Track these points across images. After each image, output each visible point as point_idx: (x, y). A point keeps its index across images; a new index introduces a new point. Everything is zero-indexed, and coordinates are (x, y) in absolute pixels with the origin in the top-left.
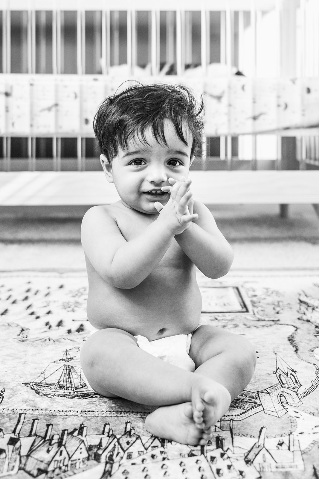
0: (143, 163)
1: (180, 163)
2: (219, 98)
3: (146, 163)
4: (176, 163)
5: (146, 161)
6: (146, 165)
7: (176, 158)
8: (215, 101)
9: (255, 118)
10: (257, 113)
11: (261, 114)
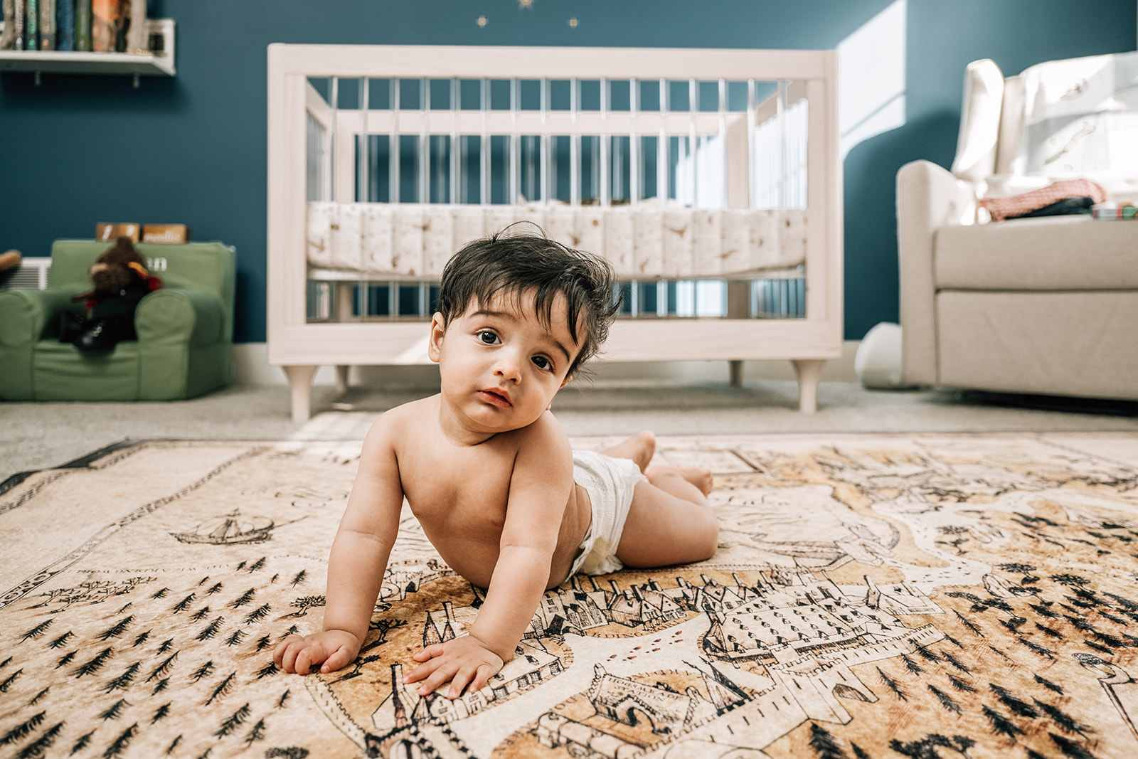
0: (497, 341)
1: (551, 367)
2: (681, 232)
3: (502, 341)
4: (545, 365)
5: (504, 339)
6: (501, 345)
7: (548, 355)
8: (676, 237)
9: (724, 256)
10: (726, 251)
11: (731, 252)
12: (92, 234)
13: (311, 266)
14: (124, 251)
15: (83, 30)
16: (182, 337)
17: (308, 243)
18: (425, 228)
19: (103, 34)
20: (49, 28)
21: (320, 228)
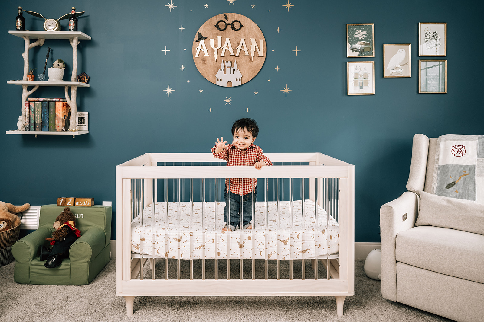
2: (286, 242)
8: (283, 244)
9: (304, 251)
10: (305, 249)
11: (307, 250)
12: (56, 202)
13: (132, 253)
14: (68, 215)
15: (52, 122)
16: (87, 259)
17: (132, 245)
18: (179, 240)
19: (60, 124)
20: (39, 121)
21: (136, 240)
